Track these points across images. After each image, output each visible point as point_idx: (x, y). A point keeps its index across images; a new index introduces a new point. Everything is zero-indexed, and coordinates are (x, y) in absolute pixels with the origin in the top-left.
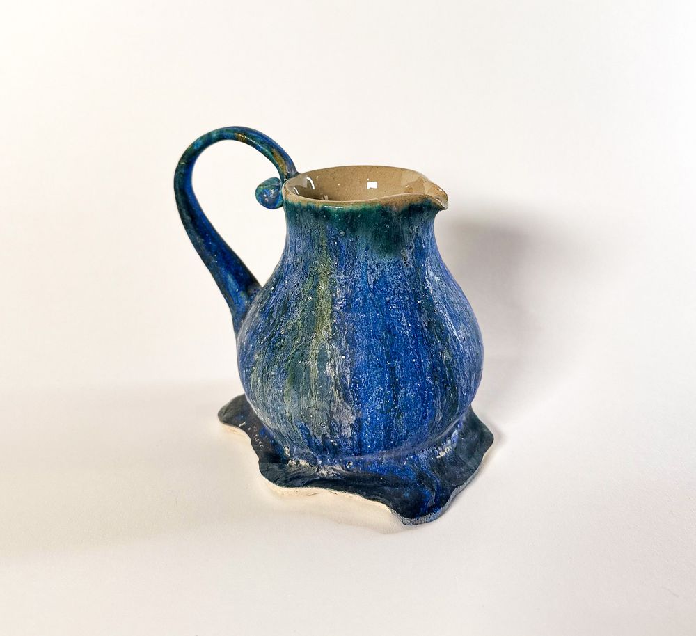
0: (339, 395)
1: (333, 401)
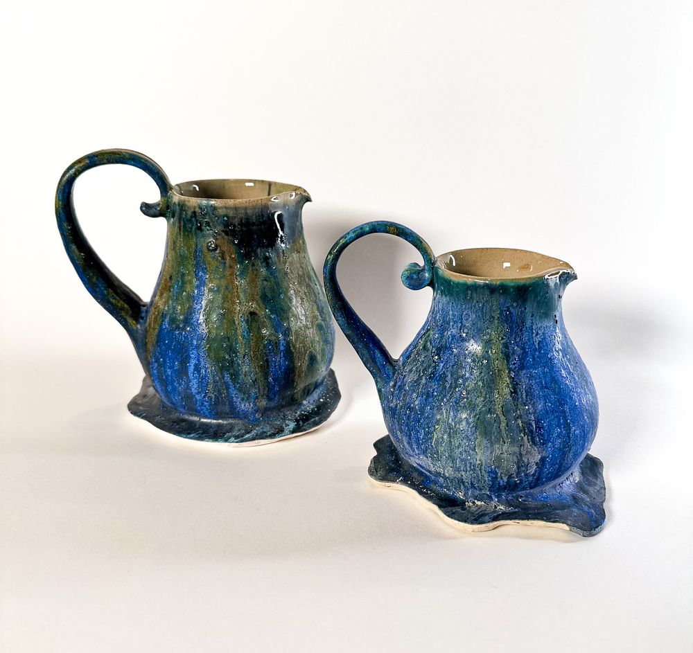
0: (528, 440)
1: (523, 445)
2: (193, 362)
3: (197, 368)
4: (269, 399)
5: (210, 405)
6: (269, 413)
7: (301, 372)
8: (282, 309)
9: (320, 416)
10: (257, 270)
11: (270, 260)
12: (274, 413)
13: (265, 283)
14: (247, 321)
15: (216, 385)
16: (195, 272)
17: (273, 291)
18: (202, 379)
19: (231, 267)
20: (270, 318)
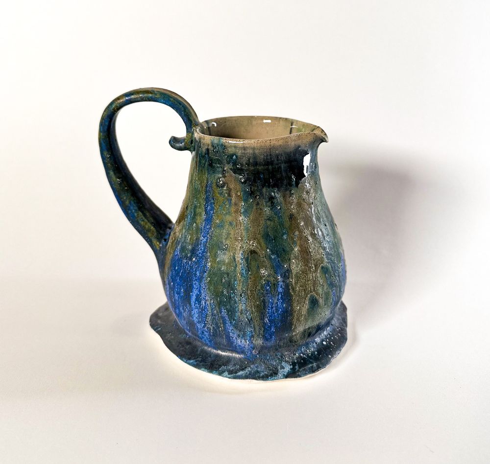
2: (195, 292)
3: (198, 299)
4: (266, 339)
5: (210, 335)
6: (266, 351)
7: (300, 315)
8: (284, 250)
9: (319, 362)
10: (261, 209)
11: (275, 200)
12: (272, 353)
13: (269, 223)
14: (247, 260)
15: (214, 318)
16: (205, 206)
17: (276, 231)
18: (202, 310)
19: (236, 204)
20: (270, 258)
